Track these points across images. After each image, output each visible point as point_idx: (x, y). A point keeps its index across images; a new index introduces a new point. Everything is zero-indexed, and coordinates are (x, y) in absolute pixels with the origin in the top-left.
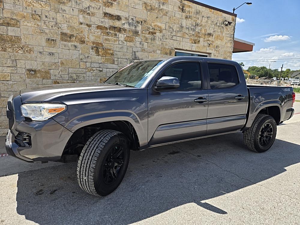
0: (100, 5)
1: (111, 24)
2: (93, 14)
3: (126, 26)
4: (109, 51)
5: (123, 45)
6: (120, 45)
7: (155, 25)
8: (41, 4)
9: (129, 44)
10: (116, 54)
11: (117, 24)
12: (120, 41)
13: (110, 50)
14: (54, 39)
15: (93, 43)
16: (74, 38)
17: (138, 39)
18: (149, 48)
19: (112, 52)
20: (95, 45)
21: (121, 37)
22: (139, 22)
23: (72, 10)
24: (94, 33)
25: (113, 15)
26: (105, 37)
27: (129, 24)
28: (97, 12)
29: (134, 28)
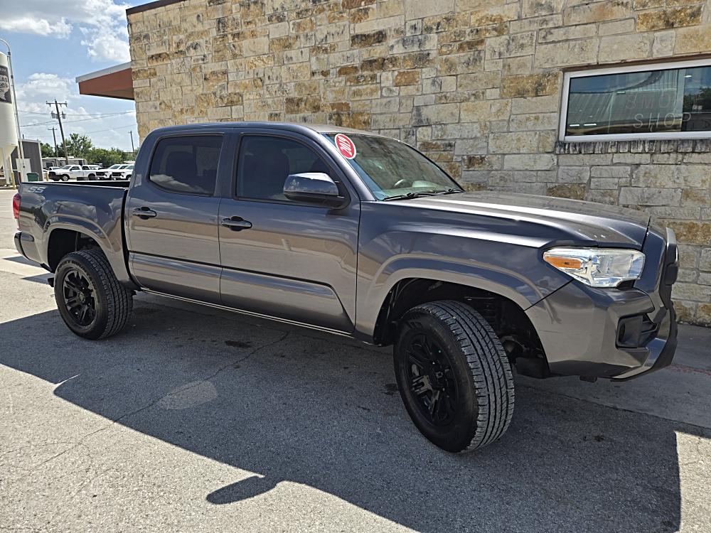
0: (344, 23)
1: (366, 57)
2: (333, 48)
3: (398, 50)
4: (360, 118)
5: (391, 97)
6: (385, 97)
7: (480, 21)
8: (263, 60)
9: (405, 91)
10: (376, 121)
11: (378, 51)
12: (384, 89)
13: (361, 114)
14: (278, 112)
15: (333, 106)
16: (303, 103)
17: (427, 73)
18: (459, 90)
19: (366, 118)
20: (335, 110)
21: (387, 79)
22: (432, 29)
23: (300, 53)
24: (335, 86)
25: (368, 35)
26: (353, 88)
27: (404, 42)
28: (339, 40)
29: (416, 48)
